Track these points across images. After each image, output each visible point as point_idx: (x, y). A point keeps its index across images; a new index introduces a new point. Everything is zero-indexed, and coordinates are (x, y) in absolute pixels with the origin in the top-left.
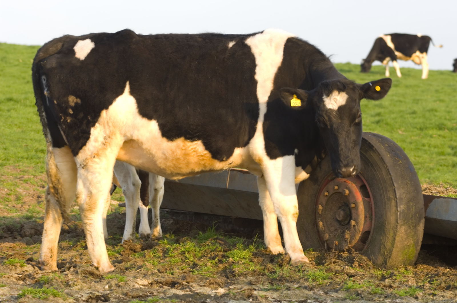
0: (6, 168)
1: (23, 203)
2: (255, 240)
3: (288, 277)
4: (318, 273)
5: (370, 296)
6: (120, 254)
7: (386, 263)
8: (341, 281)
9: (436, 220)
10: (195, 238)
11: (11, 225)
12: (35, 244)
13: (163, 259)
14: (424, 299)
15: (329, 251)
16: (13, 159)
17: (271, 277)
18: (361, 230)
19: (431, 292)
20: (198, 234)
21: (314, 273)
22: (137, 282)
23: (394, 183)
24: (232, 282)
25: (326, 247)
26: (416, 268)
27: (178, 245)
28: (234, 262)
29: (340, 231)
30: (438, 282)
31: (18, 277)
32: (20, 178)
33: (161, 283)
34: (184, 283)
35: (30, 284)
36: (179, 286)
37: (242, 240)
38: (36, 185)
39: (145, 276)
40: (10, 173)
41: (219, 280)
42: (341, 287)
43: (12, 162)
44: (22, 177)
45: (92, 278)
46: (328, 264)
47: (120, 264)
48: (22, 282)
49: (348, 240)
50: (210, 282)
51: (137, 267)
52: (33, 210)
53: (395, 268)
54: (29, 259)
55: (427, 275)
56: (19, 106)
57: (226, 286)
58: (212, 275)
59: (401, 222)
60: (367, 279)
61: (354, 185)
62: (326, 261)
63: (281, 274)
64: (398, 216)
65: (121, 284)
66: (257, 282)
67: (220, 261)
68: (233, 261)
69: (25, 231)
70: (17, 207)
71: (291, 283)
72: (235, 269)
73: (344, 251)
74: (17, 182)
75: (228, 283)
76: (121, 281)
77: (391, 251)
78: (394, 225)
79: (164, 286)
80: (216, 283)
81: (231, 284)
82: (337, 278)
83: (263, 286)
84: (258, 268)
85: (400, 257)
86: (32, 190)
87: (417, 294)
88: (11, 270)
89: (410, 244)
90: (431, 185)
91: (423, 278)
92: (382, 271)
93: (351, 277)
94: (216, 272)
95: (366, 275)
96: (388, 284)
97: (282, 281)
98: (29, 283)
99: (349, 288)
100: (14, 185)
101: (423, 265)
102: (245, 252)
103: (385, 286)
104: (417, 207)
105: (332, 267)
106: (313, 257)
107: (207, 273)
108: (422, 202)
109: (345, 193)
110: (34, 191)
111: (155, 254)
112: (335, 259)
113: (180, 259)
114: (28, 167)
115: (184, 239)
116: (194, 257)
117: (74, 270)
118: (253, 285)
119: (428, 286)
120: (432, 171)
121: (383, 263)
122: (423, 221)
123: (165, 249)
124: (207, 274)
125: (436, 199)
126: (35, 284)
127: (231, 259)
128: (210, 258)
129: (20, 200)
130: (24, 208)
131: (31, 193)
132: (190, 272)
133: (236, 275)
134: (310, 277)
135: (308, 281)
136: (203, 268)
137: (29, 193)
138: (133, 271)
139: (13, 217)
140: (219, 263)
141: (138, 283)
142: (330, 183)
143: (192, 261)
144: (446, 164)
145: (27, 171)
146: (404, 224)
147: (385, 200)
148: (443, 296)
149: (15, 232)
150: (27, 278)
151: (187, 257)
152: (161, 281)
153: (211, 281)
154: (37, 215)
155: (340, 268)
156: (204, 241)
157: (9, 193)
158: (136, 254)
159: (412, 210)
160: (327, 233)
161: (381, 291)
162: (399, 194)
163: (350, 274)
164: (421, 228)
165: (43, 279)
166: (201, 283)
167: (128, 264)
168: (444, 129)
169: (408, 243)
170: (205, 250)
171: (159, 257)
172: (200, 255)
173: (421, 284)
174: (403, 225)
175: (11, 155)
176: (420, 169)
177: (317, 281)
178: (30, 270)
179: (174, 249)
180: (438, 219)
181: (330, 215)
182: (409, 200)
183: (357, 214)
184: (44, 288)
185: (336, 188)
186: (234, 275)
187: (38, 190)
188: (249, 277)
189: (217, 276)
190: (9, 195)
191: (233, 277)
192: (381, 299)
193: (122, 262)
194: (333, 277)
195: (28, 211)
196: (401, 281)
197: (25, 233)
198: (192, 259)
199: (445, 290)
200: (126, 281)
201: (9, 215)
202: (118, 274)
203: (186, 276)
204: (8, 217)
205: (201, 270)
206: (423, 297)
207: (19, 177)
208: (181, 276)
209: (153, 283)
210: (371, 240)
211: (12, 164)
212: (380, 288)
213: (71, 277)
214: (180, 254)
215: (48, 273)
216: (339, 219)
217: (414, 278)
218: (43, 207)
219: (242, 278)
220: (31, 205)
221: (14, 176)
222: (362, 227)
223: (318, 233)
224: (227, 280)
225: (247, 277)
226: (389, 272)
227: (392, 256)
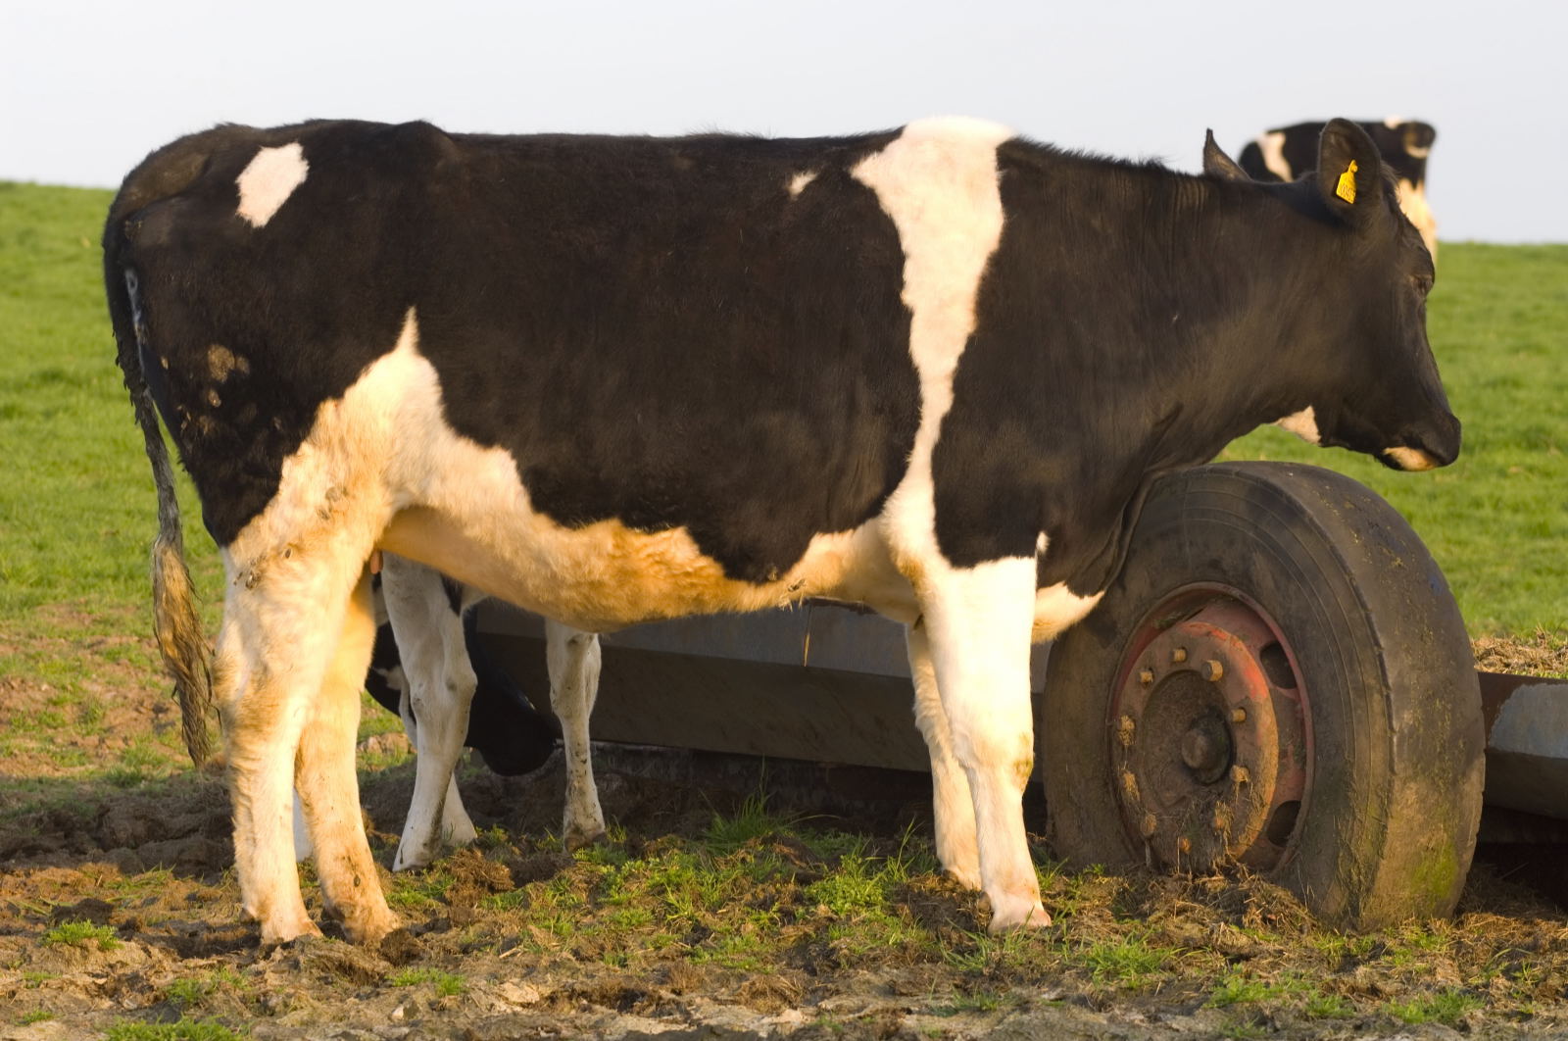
0: (43, 610)
1: (105, 731)
2: (905, 841)
3: (1021, 965)
4: (1124, 949)
5: (1304, 1025)
6: (442, 899)
7: (1356, 911)
8: (1204, 974)
9: (1524, 760)
10: (699, 838)
11: (64, 807)
12: (148, 870)
13: (590, 913)
14: (1491, 1032)
15: (1160, 874)
16: (68, 580)
17: (962, 968)
18: (1268, 797)
19: (1513, 1005)
20: (710, 826)
21: (1110, 949)
22: (504, 994)
23: (1379, 635)
24: (829, 985)
25: (1148, 862)
26: (1460, 925)
27: (639, 862)
28: (835, 917)
29: (1197, 805)
30: (1537, 971)
31: (93, 987)
32: (91, 646)
33: (584, 994)
34: (665, 993)
35: (136, 1010)
36: (646, 1003)
37: (861, 842)
38: (149, 669)
39: (529, 972)
40: (56, 630)
41: (784, 983)
42: (1203, 996)
43: (65, 591)
44: (100, 643)
45: (348, 985)
46: (1160, 918)
47: (443, 935)
48: (107, 1003)
49: (1225, 833)
50: (754, 989)
51: (501, 943)
52: (141, 755)
53: (1386, 927)
54: (128, 921)
55: (1499, 949)
56: (83, 396)
57: (808, 1002)
58: (758, 966)
59: (1405, 769)
60: (1291, 968)
61: (1240, 645)
62: (1153, 905)
63: (996, 955)
64: (1395, 749)
65: (447, 1001)
66: (914, 986)
67: (788, 916)
68: (830, 914)
69: (113, 826)
70: (83, 745)
71: (1031, 988)
72: (836, 942)
73: (1211, 874)
74: (81, 658)
75: (814, 991)
76: (449, 992)
77: (1372, 869)
78: (1380, 780)
79: (597, 1007)
80: (774, 991)
81: (827, 994)
82: (1189, 965)
83: (937, 999)
84: (914, 936)
85: (1403, 888)
86: (133, 685)
87: (1467, 1015)
88: (68, 962)
89: (1438, 844)
90: (1505, 640)
91: (1483, 958)
92: (1345, 938)
93: (1238, 962)
94: (772, 955)
95: (1290, 952)
96: (1365, 981)
97: (1002, 980)
98: (133, 1006)
99: (1232, 1000)
100: (73, 669)
101: (1484, 915)
102: (872, 883)
103: (1353, 989)
104: (1458, 715)
105: (1172, 928)
106: (1104, 894)
107: (744, 957)
108: (1474, 697)
109: (1211, 673)
110: (143, 688)
111: (561, 895)
112: (1183, 900)
113: (649, 913)
114: (119, 606)
115: (662, 843)
116: (694, 902)
117: (285, 957)
118: (902, 994)
119: (1502, 987)
120: (1506, 592)
121: (1345, 912)
122: (1483, 760)
123: (596, 880)
124: (743, 962)
125: (1524, 686)
126: (150, 1008)
127: (822, 909)
128: (750, 905)
129: (93, 720)
130: (108, 747)
131: (130, 695)
132: (684, 954)
133: (843, 961)
134: (1098, 963)
135: (1091, 977)
136: (728, 940)
137: (125, 698)
138: (488, 957)
139: (71, 780)
140: (782, 920)
141: (507, 999)
142: (1159, 639)
143: (689, 919)
144: (1556, 566)
145: (118, 620)
146: (1416, 775)
147: (1349, 693)
148: (1554, 1020)
149: (79, 832)
150: (124, 990)
151: (670, 905)
152: (585, 988)
153: (758, 985)
154: (155, 773)
155: (1201, 931)
156: (729, 846)
157: (54, 698)
158: (497, 897)
159: (1443, 727)
160: (1150, 810)
161: (1342, 1006)
162: (1396, 672)
163: (1235, 950)
164: (1474, 786)
165: (178, 990)
166: (724, 993)
167: (471, 933)
168: (1548, 446)
169: (1430, 839)
170: (735, 880)
171: (577, 906)
172: (716, 896)
173: (1480, 981)
174: (1414, 778)
175: (59, 568)
176: (1465, 585)
177: (1121, 977)
178: (133, 960)
179: (626, 879)
180: (1531, 756)
181: (1161, 749)
182: (1430, 692)
183: (1252, 744)
184: (185, 1021)
185: (1179, 655)
186: (834, 962)
187: (156, 685)
188: (887, 969)
189: (777, 967)
190: (55, 704)
191: (833, 969)
192: (1343, 1035)
193: (449, 927)
194: (1174, 963)
195: (122, 759)
196: (1411, 972)
197: (113, 833)
198: (688, 909)
199: (1561, 999)
200: (465, 992)
201: (58, 774)
202: (437, 966)
203: (670, 971)
204: (56, 780)
205: (722, 948)
206: (1485, 1024)
207: (88, 640)
208: (654, 970)
209: (559, 995)
210: (1302, 832)
211: (65, 596)
212: (1338, 997)
213: (277, 983)
214: (647, 893)
215: (194, 968)
216: (1191, 763)
217: (1454, 960)
218: (174, 744)
219: (865, 974)
220: (131, 738)
221: (71, 639)
222: (1273, 788)
223: (1123, 813)
224: (811, 982)
225: (879, 967)
226: (1368, 940)
227: (1376, 886)
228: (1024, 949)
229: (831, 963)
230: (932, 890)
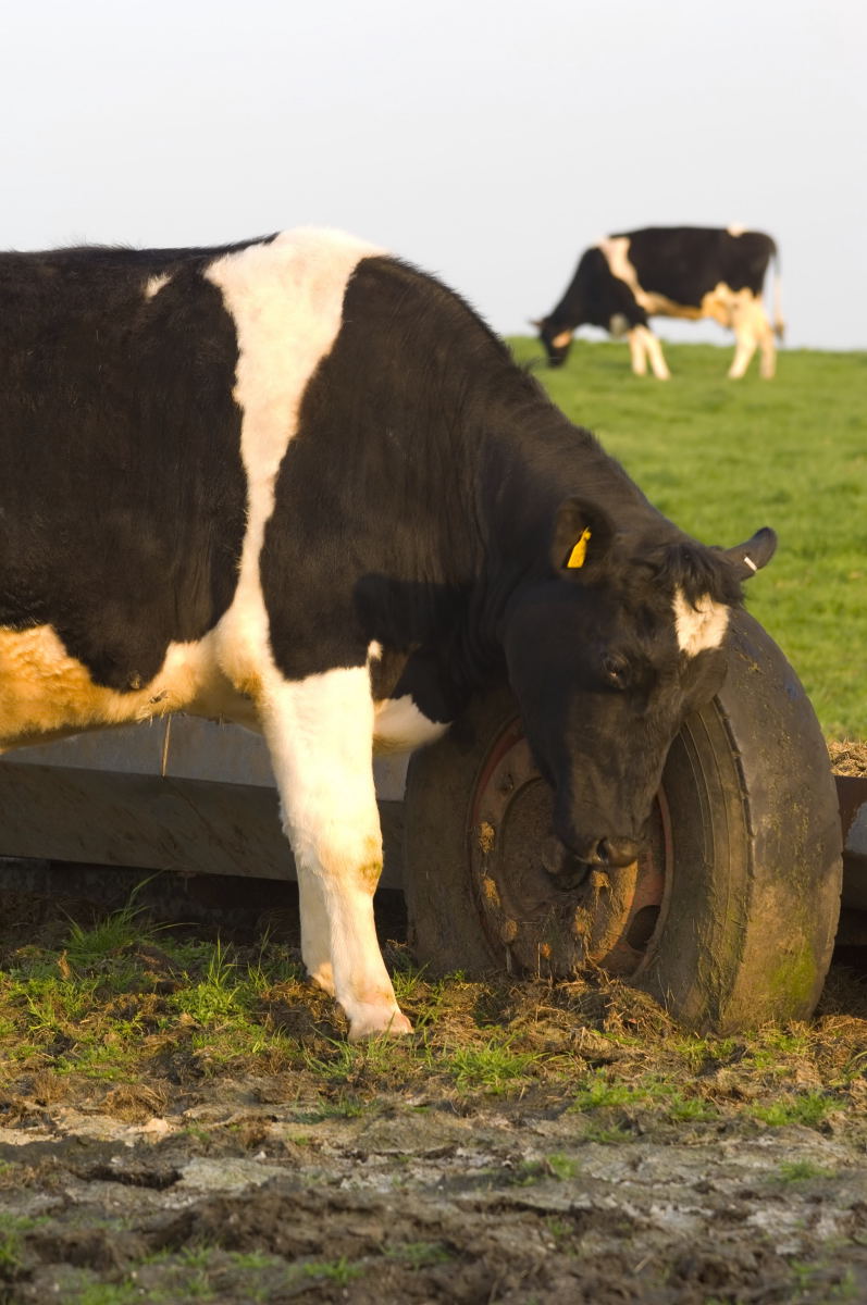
3: (385, 1071)
4: (486, 1055)
5: (669, 1128)
7: (716, 1014)
8: (567, 1078)
10: (59, 949)
14: (853, 1132)
15: (521, 979)
17: (326, 1076)
18: (628, 903)
20: (70, 934)
21: (473, 1054)
23: (737, 740)
24: (194, 1094)
25: (509, 968)
26: (818, 1027)
28: (198, 1025)
29: (557, 910)
34: (30, 1104)
36: (10, 1114)
41: (148, 1091)
42: (566, 1100)
46: (522, 1023)
49: (585, 939)
50: (119, 1099)
53: (746, 1030)
55: (858, 1051)
57: (173, 1112)
58: (123, 1075)
59: (763, 872)
60: (653, 1071)
62: (515, 1011)
63: (359, 1062)
64: (754, 852)
66: (278, 1093)
67: (151, 1026)
68: (193, 1023)
71: (395, 1094)
72: (200, 1051)
73: (572, 979)
75: (179, 1100)
77: (732, 973)
78: (739, 883)
80: (139, 1101)
81: (192, 1103)
82: (552, 1069)
83: (302, 1106)
84: (277, 1044)
85: (762, 992)
87: (828, 1116)
89: (796, 947)
91: (844, 1060)
92: (705, 1041)
93: (601, 1066)
94: (136, 1064)
95: (651, 1055)
96: (727, 1083)
97: (367, 1087)
99: (596, 1104)
101: (842, 1017)
102: (234, 991)
103: (715, 1092)
104: (816, 819)
105: (534, 1033)
106: (465, 1000)
107: (108, 1066)
108: (831, 801)
112: (544, 1005)
113: (11, 1024)
115: (22, 952)
116: (56, 1012)
118: (267, 1102)
119: (862, 1088)
121: (706, 1016)
122: (839, 865)
124: (107, 1072)
127: (185, 1018)
128: (113, 1015)
132: (47, 1064)
133: (207, 1069)
134: (461, 1068)
135: (454, 1083)
136: (92, 1050)
140: (145, 1030)
143: (52, 1029)
146: (774, 878)
147: (707, 798)
151: (33, 1016)
153: (122, 1094)
155: (562, 1035)
156: (90, 956)
159: (801, 831)
160: (511, 916)
161: (704, 1109)
162: (753, 777)
163: (596, 1054)
164: (832, 889)
166: (88, 1103)
169: (789, 943)
170: (97, 989)
172: (78, 1006)
173: (840, 1083)
174: (772, 881)
177: (485, 1082)
181: (521, 855)
182: (788, 796)
186: (198, 1070)
188: (251, 1077)
189: (141, 1076)
191: (197, 1077)
192: (707, 1137)
194: (537, 1068)
196: (772, 1075)
198: (50, 1020)
203: (33, 1081)
205: (85, 1058)
206: (847, 1125)
208: (18, 1081)
210: (662, 936)
212: (700, 1100)
214: (9, 1003)
217: (813, 1061)
219: (229, 1082)
222: (632, 893)
223: (483, 919)
224: (176, 1091)
225: (244, 1076)
226: (728, 1043)
227: (737, 988)
228: (387, 1057)
229: (195, 1072)
230: (294, 999)
